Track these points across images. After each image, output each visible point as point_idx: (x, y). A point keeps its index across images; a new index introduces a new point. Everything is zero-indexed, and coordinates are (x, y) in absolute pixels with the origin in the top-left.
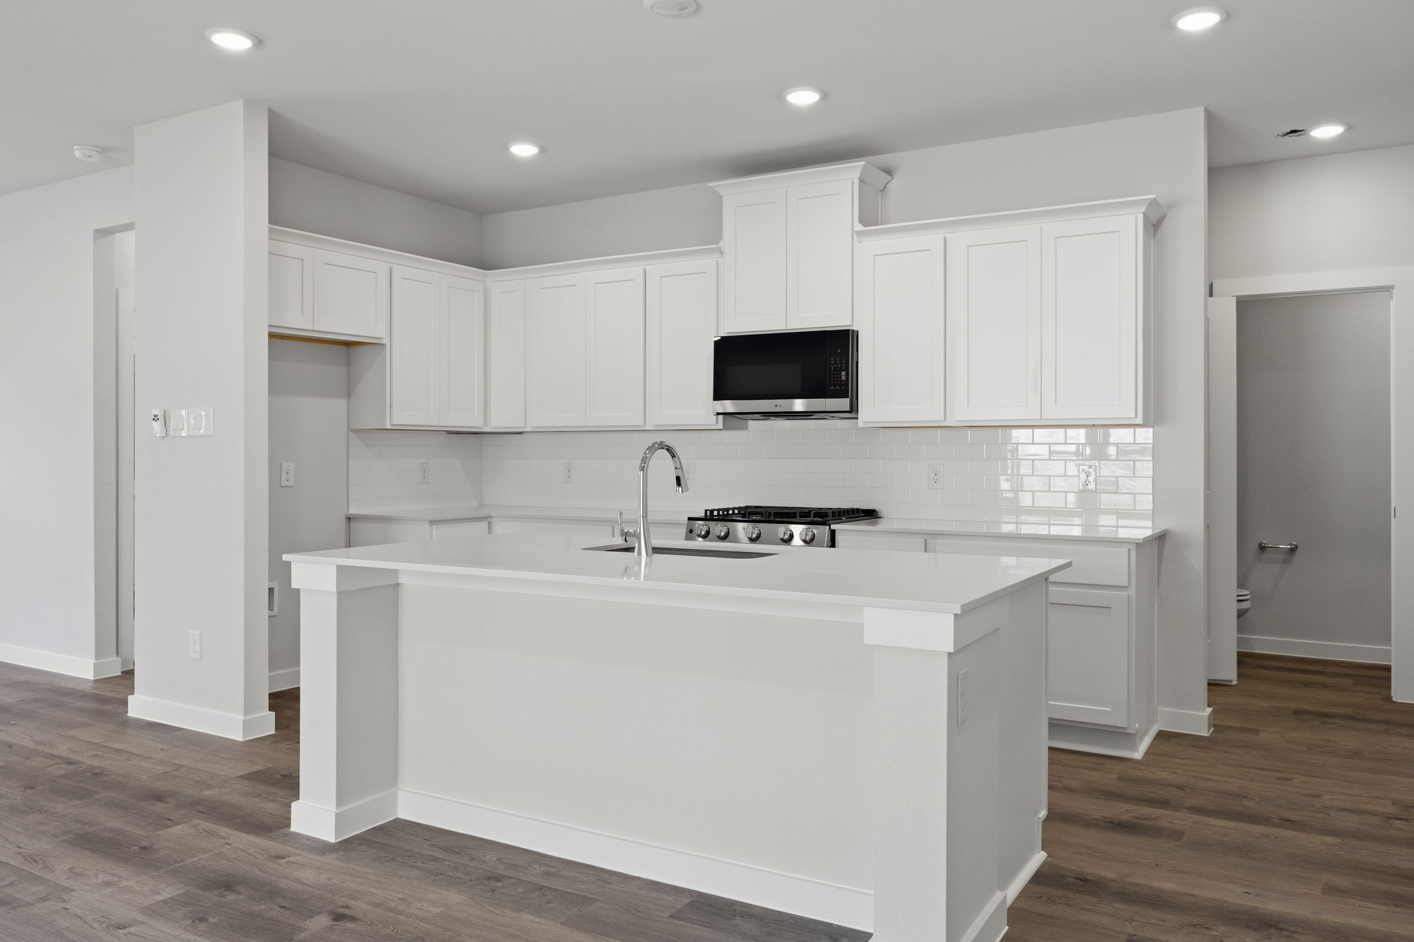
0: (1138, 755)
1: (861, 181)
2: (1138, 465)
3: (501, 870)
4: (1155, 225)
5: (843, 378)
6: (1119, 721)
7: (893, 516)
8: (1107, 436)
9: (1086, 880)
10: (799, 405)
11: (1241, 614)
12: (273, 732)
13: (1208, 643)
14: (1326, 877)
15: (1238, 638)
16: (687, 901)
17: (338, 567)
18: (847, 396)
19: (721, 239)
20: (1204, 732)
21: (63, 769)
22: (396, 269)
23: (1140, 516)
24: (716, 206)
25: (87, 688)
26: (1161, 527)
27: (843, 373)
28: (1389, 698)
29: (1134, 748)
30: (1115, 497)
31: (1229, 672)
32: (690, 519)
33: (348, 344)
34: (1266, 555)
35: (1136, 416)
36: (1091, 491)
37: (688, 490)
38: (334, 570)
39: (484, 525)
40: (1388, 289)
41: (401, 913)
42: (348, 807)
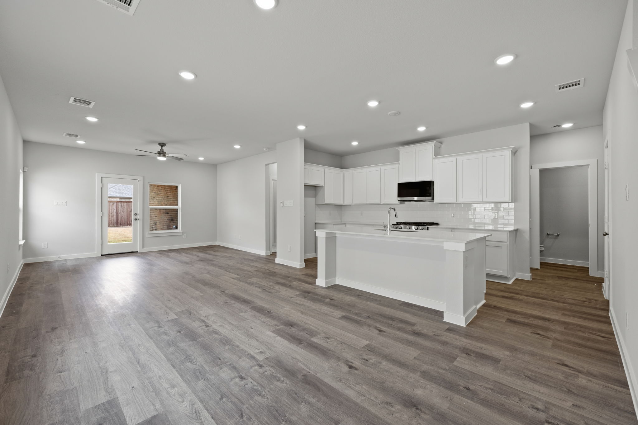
0: (511, 282)
1: (434, 146)
2: (510, 213)
3: (361, 294)
4: (515, 153)
5: (430, 192)
6: (505, 274)
7: (442, 224)
8: (501, 205)
9: (496, 307)
10: (416, 198)
11: (541, 251)
12: (305, 267)
13: (531, 258)
14: (563, 312)
15: (540, 258)
16: (401, 303)
17: (326, 232)
18: (431, 196)
19: (399, 160)
20: (529, 279)
21: (268, 271)
22: (325, 170)
23: (511, 225)
24: (398, 153)
25: (265, 257)
26: (516, 228)
27: (430, 191)
28: (589, 275)
29: (509, 281)
30: (503, 220)
31: (538, 266)
32: (392, 224)
33: (315, 186)
34: (549, 236)
35: (509, 200)
36: (496, 219)
37: (398, 218)
38: (325, 233)
39: (344, 225)
40: (588, 165)
41: (343, 300)
42: (328, 280)
